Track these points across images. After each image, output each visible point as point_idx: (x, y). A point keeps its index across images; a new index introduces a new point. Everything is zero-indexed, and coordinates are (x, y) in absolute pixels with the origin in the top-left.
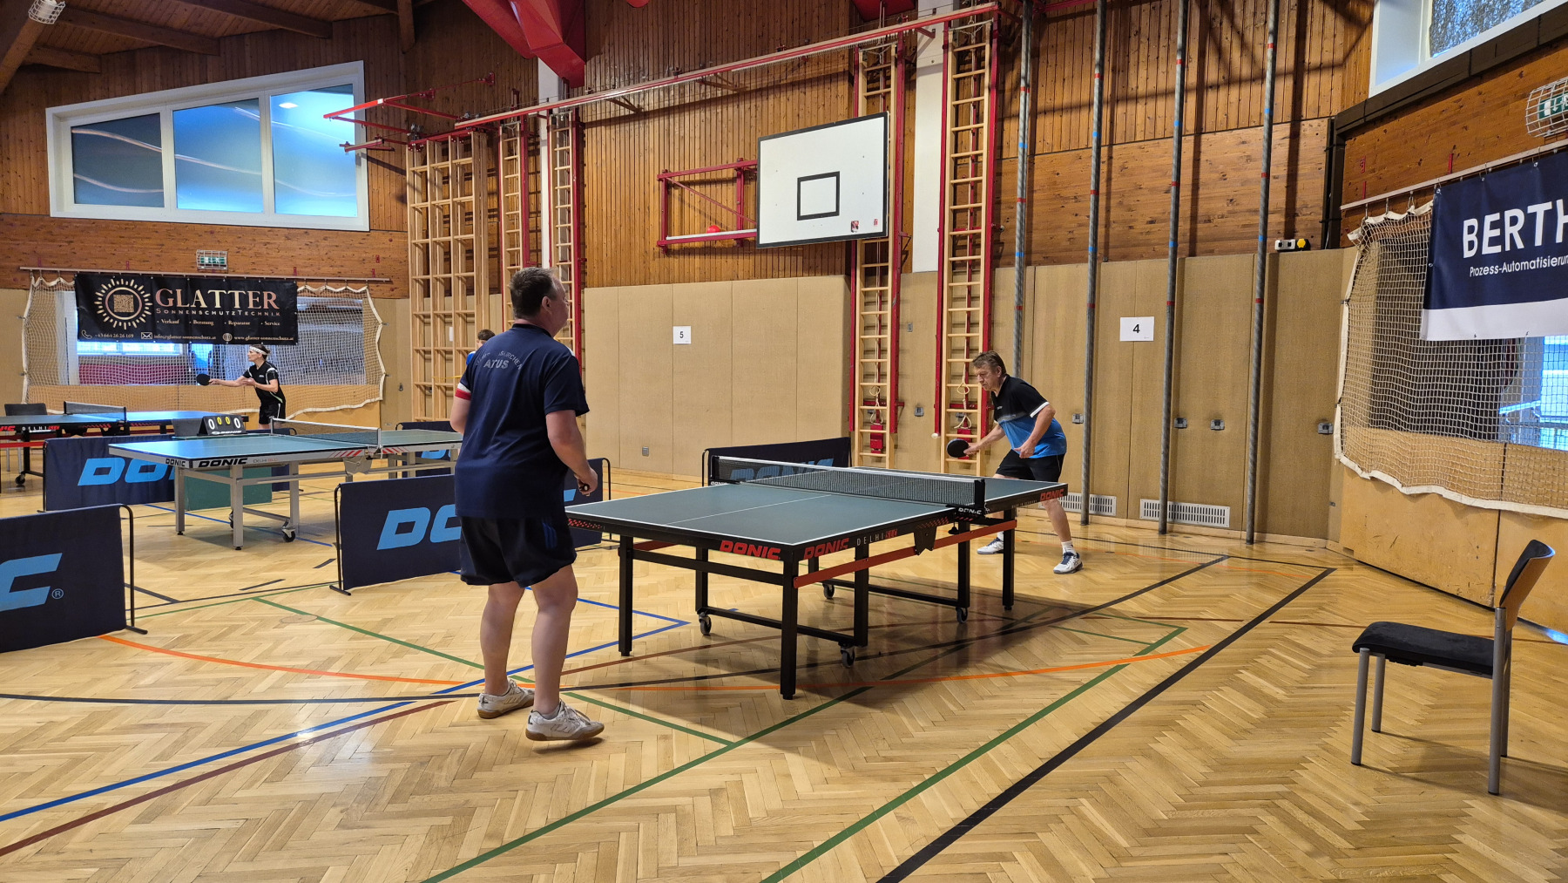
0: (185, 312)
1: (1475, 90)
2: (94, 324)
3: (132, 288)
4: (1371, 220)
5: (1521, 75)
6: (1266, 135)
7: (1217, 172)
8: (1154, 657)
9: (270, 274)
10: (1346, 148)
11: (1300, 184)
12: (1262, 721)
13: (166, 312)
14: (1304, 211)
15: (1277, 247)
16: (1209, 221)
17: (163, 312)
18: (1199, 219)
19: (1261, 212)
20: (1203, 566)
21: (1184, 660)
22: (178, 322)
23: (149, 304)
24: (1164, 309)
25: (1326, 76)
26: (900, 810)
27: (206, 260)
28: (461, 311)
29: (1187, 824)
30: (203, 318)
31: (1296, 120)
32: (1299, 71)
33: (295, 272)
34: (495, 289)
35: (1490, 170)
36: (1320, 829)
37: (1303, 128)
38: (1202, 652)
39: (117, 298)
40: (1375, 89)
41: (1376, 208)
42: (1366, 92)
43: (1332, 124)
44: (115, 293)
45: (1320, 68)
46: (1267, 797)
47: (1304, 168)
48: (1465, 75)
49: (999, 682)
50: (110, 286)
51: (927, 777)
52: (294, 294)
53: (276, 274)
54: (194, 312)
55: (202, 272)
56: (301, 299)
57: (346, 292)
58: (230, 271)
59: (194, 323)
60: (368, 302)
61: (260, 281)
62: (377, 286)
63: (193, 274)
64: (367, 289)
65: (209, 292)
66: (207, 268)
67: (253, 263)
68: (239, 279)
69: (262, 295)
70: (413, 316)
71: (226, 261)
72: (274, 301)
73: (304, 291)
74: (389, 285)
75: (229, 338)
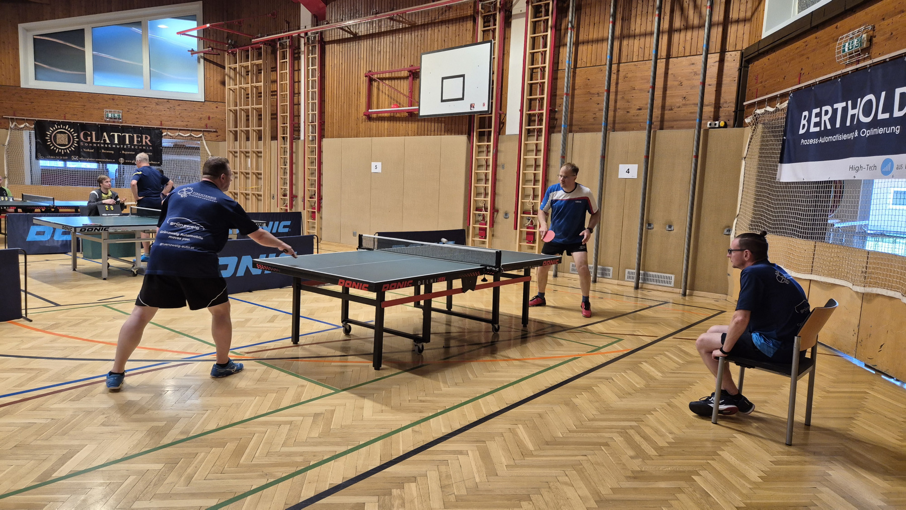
0: (97, 145)
1: (814, 36)
2: (44, 149)
3: (67, 130)
4: (758, 111)
5: (837, 27)
6: (703, 59)
7: (677, 81)
8: (597, 354)
9: (147, 125)
10: (749, 68)
11: (724, 89)
12: (641, 389)
13: (86, 144)
14: (725, 105)
15: (708, 126)
16: (672, 109)
17: (84, 144)
18: (666, 108)
19: (699, 105)
20: (651, 307)
21: (613, 356)
22: (93, 151)
23: (77, 140)
24: (643, 159)
25: (741, 26)
26: (416, 428)
27: (110, 115)
28: (255, 150)
29: (571, 440)
30: (107, 149)
31: (723, 51)
32: (726, 22)
33: (161, 124)
34: (274, 138)
35: (818, 83)
36: (645, 446)
37: (726, 56)
38: (626, 352)
39: (59, 136)
40: (765, 34)
41: (761, 104)
42: (761, 36)
43: (742, 54)
44: (57, 133)
45: (738, 21)
46: (624, 428)
47: (726, 80)
48: (809, 27)
49: (503, 364)
50: (54, 128)
51: (439, 411)
52: (160, 136)
53: (150, 125)
54: (102, 145)
55: (107, 122)
56: (164, 140)
57: (191, 137)
58: (124, 122)
59: (102, 152)
60: (203, 143)
61: (141, 129)
62: (208, 134)
63: (102, 123)
64: (203, 135)
65: (111, 134)
66: (110, 120)
67: (137, 118)
68: (129, 127)
69: (142, 137)
70: (228, 151)
71: (121, 116)
72: (149, 141)
73: (166, 135)
74: (215, 133)
75: (122, 161)
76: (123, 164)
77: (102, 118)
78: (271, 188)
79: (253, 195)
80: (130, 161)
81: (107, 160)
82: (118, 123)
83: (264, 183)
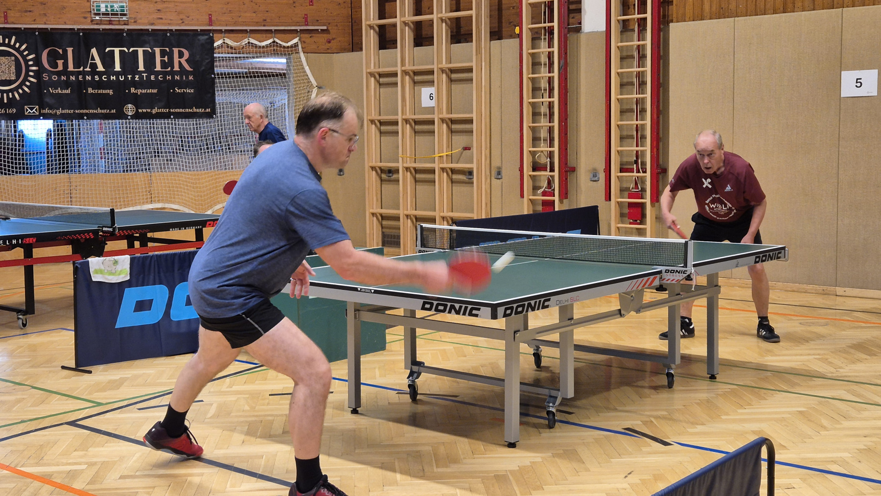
0: (77, 78)
3: (13, 47)
9: (179, 25)
13: (55, 78)
17: (50, 78)
23: (34, 68)
27: (103, 10)
30: (100, 85)
33: (211, 22)
52: (209, 48)
53: (186, 25)
54: (89, 78)
55: (97, 24)
56: (219, 57)
57: (274, 46)
58: (131, 22)
59: (89, 92)
60: (300, 58)
61: (168, 35)
62: (311, 37)
63: (86, 27)
64: (299, 41)
65: (106, 51)
66: (103, 19)
67: (159, 10)
68: (141, 32)
69: (172, 52)
70: (367, 74)
71: (125, 9)
72: (186, 60)
73: (222, 46)
74: (325, 35)
75: (131, 111)
76: (133, 117)
77: (86, 16)
78: (492, 154)
79: (443, 172)
80: (149, 110)
81: (99, 111)
82: (119, 24)
83: (479, 141)
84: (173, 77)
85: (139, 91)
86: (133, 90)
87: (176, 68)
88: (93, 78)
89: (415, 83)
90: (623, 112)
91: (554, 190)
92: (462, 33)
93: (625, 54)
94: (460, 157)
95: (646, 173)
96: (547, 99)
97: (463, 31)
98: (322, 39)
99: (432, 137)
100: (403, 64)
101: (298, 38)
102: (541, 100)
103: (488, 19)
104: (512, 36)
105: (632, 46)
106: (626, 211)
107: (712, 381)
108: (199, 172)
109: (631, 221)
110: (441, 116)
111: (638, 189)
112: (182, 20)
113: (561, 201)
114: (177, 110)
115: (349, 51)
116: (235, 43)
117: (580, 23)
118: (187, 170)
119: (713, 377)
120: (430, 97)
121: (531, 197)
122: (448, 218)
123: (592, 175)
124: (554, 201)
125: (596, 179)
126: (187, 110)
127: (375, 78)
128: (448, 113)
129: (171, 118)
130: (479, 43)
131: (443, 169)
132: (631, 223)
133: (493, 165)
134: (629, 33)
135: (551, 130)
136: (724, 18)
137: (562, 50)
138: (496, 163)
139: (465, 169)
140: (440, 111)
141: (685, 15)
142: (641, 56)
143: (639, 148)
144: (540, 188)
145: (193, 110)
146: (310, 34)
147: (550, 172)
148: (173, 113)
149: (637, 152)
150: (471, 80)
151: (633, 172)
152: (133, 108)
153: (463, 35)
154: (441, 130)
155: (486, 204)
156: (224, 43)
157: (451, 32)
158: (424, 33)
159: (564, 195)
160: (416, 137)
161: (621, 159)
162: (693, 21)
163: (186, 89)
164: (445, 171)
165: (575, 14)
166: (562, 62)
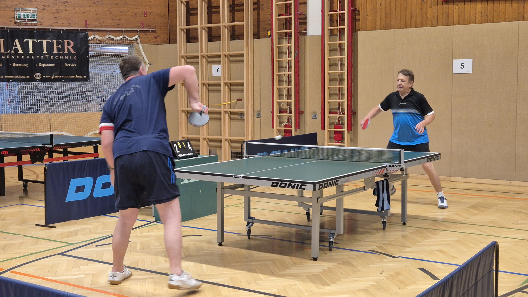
0: (6, 57)
9: (67, 26)
22: (1, 64)
30: (20, 61)
33: (86, 25)
52: (86, 40)
53: (72, 27)
54: (13, 57)
55: (18, 25)
56: (91, 46)
57: (124, 40)
58: (39, 24)
59: (13, 65)
60: (139, 47)
61: (61, 32)
62: (145, 35)
63: (12, 27)
64: (138, 37)
65: (24, 41)
66: (22, 22)
67: (55, 18)
68: (45, 30)
69: (63, 43)
70: (180, 57)
71: (36, 17)
72: (72, 47)
73: (93, 39)
74: (153, 34)
75: (39, 77)
76: (40, 80)
77: (11, 20)
78: (255, 103)
79: (226, 114)
80: (49, 77)
81: (19, 76)
82: (32, 26)
83: (247, 96)
84: (64, 57)
85: (44, 65)
86: (40, 64)
87: (66, 52)
88: (16, 57)
89: (208, 62)
90: (331, 80)
91: (291, 124)
92: (236, 34)
93: (332, 48)
94: (235, 105)
95: (345, 114)
96: (287, 73)
97: (236, 33)
98: (152, 36)
99: (218, 94)
100: (202, 51)
101: (138, 35)
102: (284, 73)
103: (253, 27)
104: (266, 37)
105: (336, 44)
106: (333, 135)
107: (404, 226)
108: (80, 113)
109: (336, 141)
110: (225, 81)
111: (340, 123)
112: (69, 23)
113: (296, 130)
114: (66, 77)
115: (167, 43)
116: (101, 38)
117: (306, 30)
118: (72, 112)
119: (404, 223)
120: (218, 70)
121: (278, 128)
122: (229, 140)
123: (313, 116)
124: (291, 130)
125: (316, 117)
126: (72, 77)
127: (184, 59)
128: (228, 80)
129: (62, 81)
130: (247, 40)
131: (226, 112)
132: (336, 143)
133: (255, 110)
134: (334, 37)
135: (289, 90)
136: (389, 29)
137: (296, 45)
138: (257, 108)
139: (238, 112)
140: (224, 79)
141: (366, 26)
142: (341, 49)
143: (340, 101)
144: (283, 123)
145: (76, 77)
146: (145, 33)
147: (289, 113)
148: (64, 79)
149: (339, 102)
150: (243, 61)
151: (337, 114)
152: (40, 75)
153: (238, 35)
154: (225, 89)
155: (252, 132)
156: (94, 37)
157: (230, 34)
158: (213, 34)
159: (297, 126)
160: (209, 93)
161: (330, 107)
162: (371, 30)
163: (72, 64)
164: (227, 113)
165: (302, 25)
166: (297, 52)
